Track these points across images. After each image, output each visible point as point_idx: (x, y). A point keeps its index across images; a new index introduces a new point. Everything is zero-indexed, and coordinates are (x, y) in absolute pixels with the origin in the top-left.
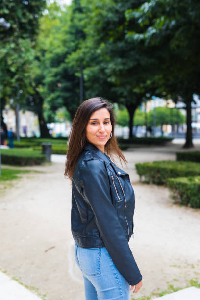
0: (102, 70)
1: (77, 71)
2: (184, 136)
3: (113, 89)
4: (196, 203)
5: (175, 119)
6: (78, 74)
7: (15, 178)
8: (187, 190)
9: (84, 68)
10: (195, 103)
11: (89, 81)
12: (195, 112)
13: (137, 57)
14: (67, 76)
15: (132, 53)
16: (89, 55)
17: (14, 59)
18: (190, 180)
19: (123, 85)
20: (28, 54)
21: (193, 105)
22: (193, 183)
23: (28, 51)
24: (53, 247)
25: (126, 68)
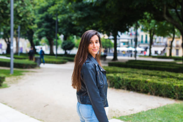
0: (70, 17)
1: (54, 17)
2: (113, 55)
3: (74, 28)
4: (117, 86)
5: (108, 45)
6: (55, 19)
7: (22, 75)
8: (113, 79)
9: (58, 15)
10: (119, 36)
11: (61, 22)
12: (119, 41)
13: (89, 11)
14: (48, 19)
15: (86, 9)
16: (61, 8)
17: (21, 10)
18: (115, 75)
19: (80, 26)
20: (29, 7)
21: (118, 37)
22: (116, 76)
23: (29, 5)
24: (48, 105)
25: (83, 16)
